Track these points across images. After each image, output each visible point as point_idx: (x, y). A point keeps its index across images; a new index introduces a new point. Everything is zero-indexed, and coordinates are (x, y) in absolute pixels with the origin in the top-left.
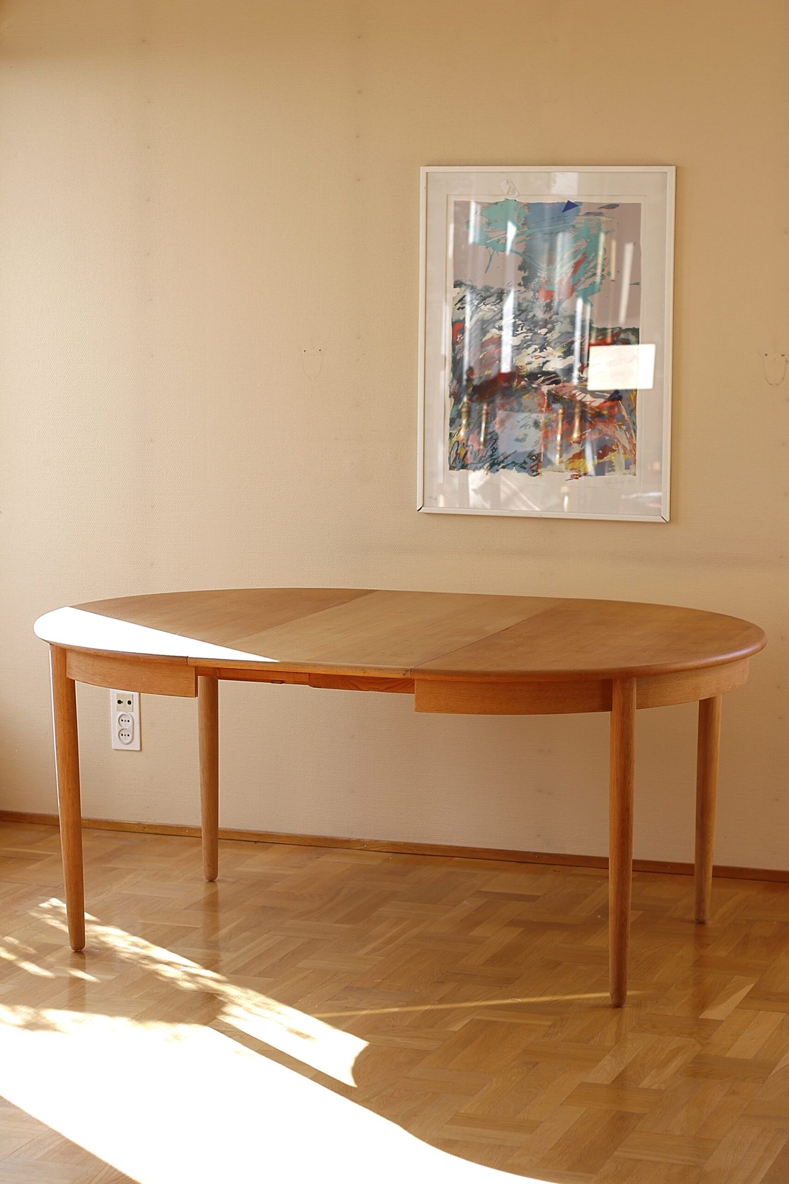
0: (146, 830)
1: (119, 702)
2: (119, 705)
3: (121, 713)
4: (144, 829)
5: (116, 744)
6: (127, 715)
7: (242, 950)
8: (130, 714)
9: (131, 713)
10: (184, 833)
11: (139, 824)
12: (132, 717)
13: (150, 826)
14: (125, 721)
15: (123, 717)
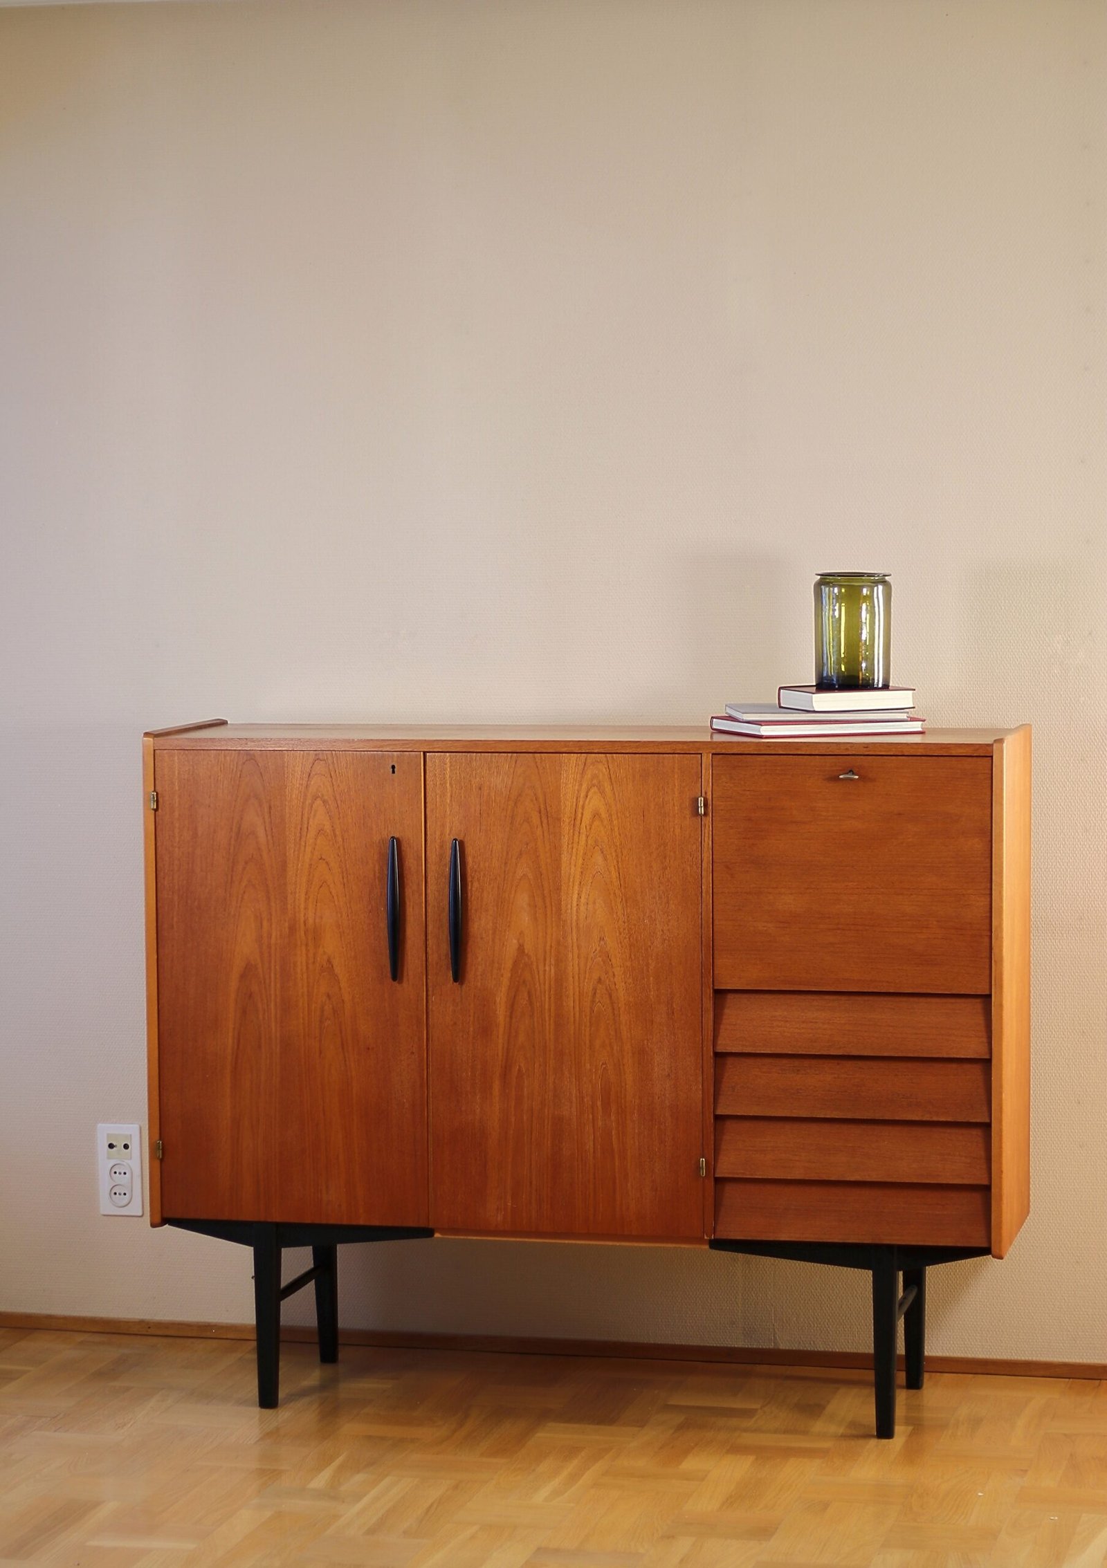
0: (150, 1331)
1: (111, 1146)
2: (111, 1150)
3: (112, 1162)
4: (149, 1330)
5: (106, 1206)
6: (123, 1165)
7: (365, 1500)
8: (128, 1164)
9: (129, 1162)
10: (208, 1334)
11: (141, 1322)
12: (130, 1167)
13: (159, 1325)
14: (120, 1173)
15: (116, 1167)
